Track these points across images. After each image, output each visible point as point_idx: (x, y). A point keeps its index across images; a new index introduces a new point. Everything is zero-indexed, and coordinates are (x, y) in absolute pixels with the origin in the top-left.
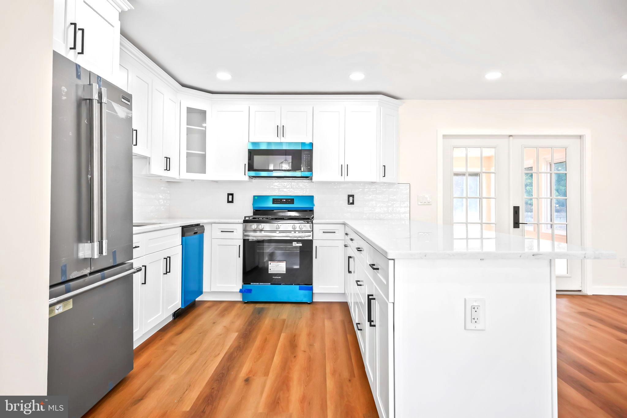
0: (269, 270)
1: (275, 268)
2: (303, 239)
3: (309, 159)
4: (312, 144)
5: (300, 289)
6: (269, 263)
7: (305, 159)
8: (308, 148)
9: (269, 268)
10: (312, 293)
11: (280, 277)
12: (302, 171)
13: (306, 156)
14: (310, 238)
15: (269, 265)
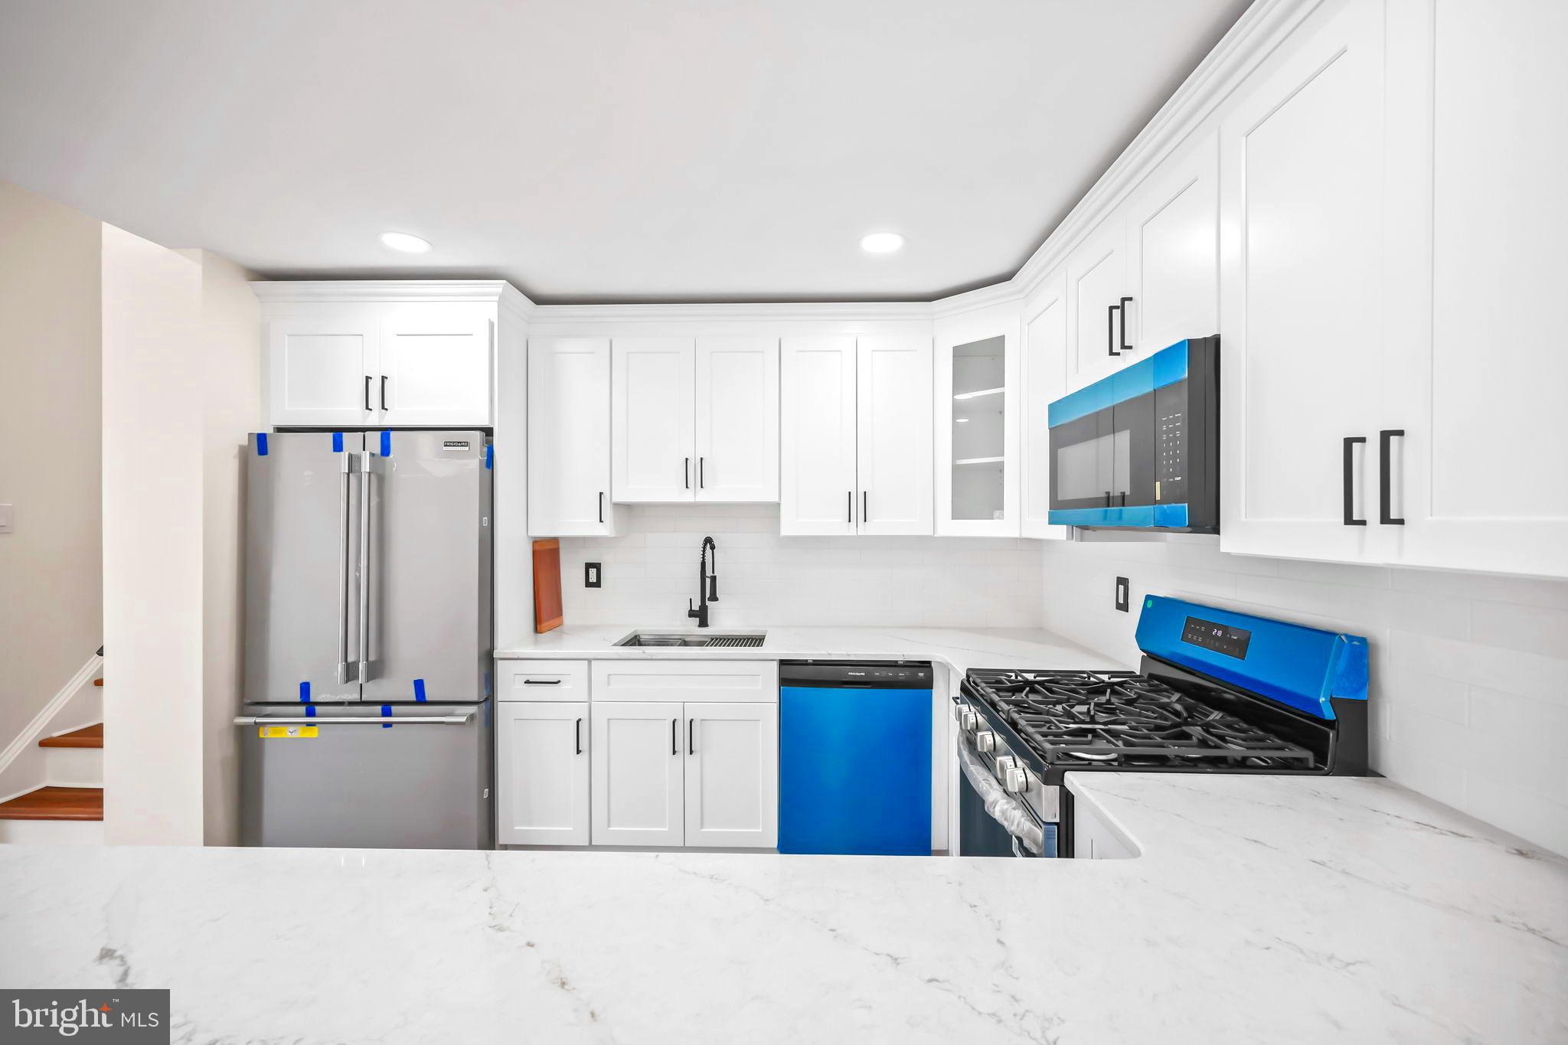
3: (1178, 433)
12: (1159, 502)
13: (1168, 423)
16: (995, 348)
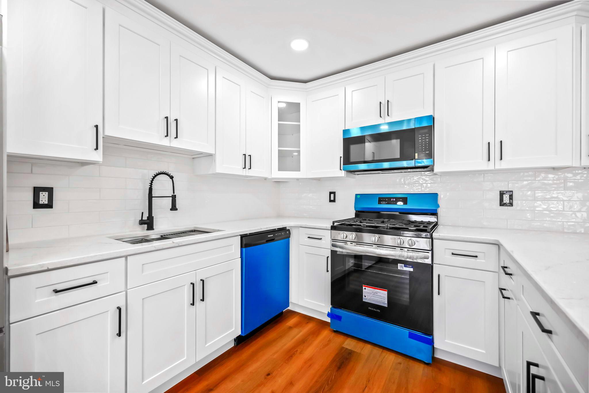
0: (364, 297)
1: (372, 296)
2: (415, 261)
3: (427, 140)
4: (432, 118)
5: (411, 336)
6: (364, 287)
7: (420, 141)
8: (425, 124)
9: (364, 295)
10: (433, 348)
11: (379, 311)
12: (417, 159)
13: (421, 137)
14: (428, 261)
15: (364, 290)
16: (296, 106)
